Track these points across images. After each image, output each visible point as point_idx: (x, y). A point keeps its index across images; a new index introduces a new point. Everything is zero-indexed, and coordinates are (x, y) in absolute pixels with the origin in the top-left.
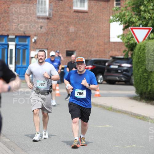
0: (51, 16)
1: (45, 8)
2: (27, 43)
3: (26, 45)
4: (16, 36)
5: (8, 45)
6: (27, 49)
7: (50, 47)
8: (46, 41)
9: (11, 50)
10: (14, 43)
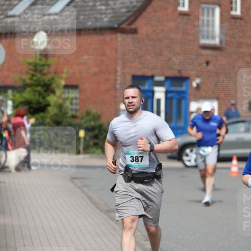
0: (223, 45)
1: (213, 32)
2: (184, 88)
3: (183, 92)
4: (167, 78)
5: (153, 92)
6: (183, 98)
7: (222, 95)
8: (216, 85)
9: (159, 101)
10: (162, 89)
